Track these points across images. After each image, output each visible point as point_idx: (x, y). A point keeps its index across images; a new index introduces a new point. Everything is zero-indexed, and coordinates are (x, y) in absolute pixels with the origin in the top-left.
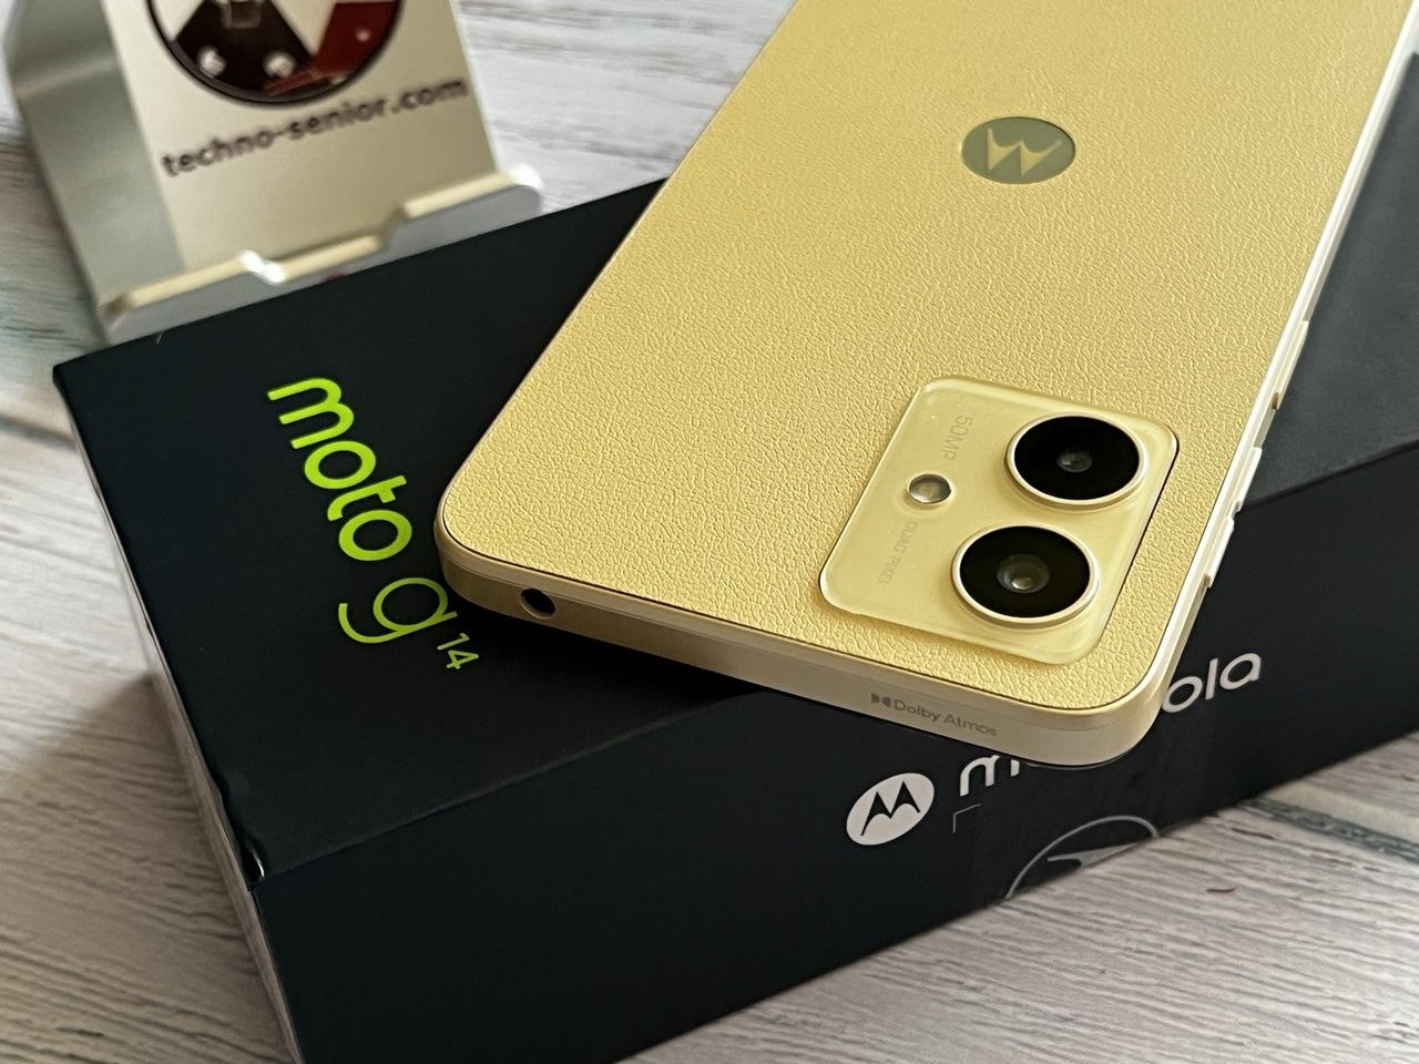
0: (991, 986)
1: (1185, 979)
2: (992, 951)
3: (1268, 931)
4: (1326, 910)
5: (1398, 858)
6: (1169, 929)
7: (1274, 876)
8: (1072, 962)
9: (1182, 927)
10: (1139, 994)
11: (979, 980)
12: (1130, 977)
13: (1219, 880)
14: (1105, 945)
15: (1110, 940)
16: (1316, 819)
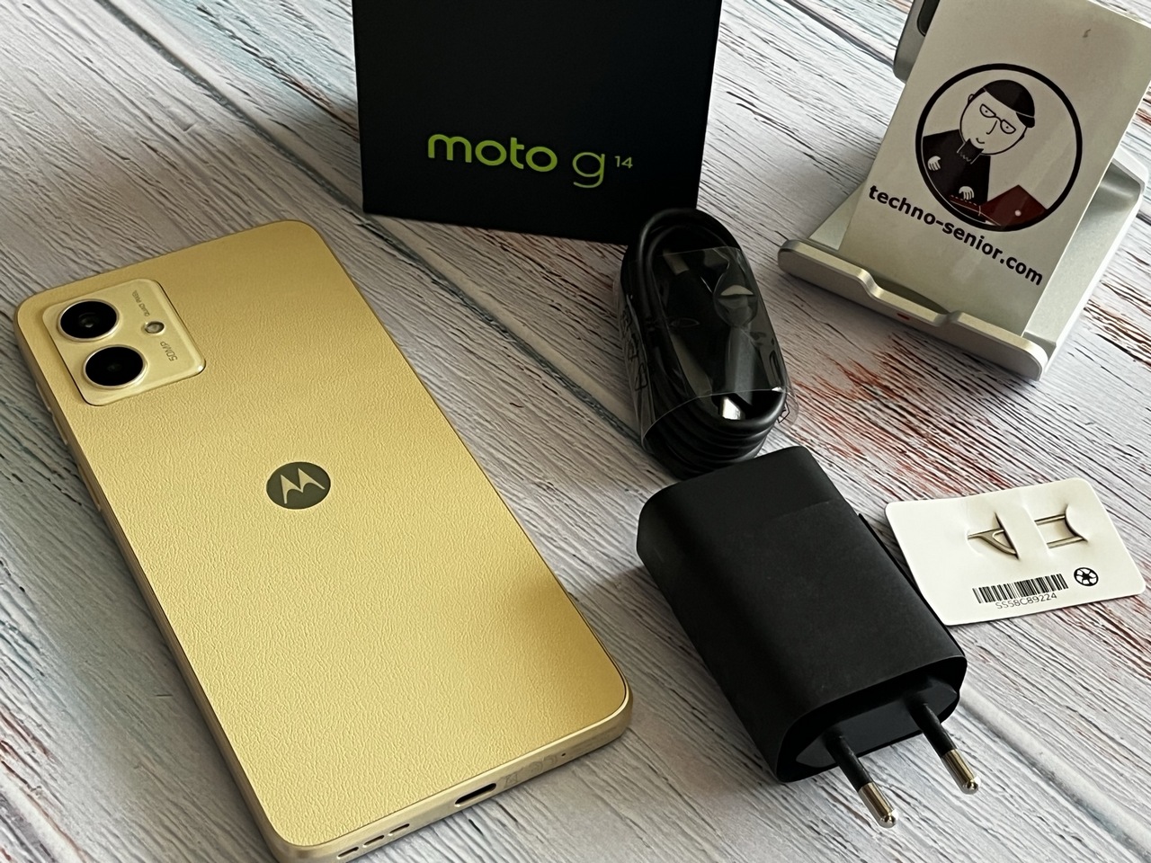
3: (524, 429)
4: (557, 430)
5: (607, 423)
6: (480, 412)
7: (544, 408)
9: (488, 413)
13: (519, 401)
16: (583, 394)
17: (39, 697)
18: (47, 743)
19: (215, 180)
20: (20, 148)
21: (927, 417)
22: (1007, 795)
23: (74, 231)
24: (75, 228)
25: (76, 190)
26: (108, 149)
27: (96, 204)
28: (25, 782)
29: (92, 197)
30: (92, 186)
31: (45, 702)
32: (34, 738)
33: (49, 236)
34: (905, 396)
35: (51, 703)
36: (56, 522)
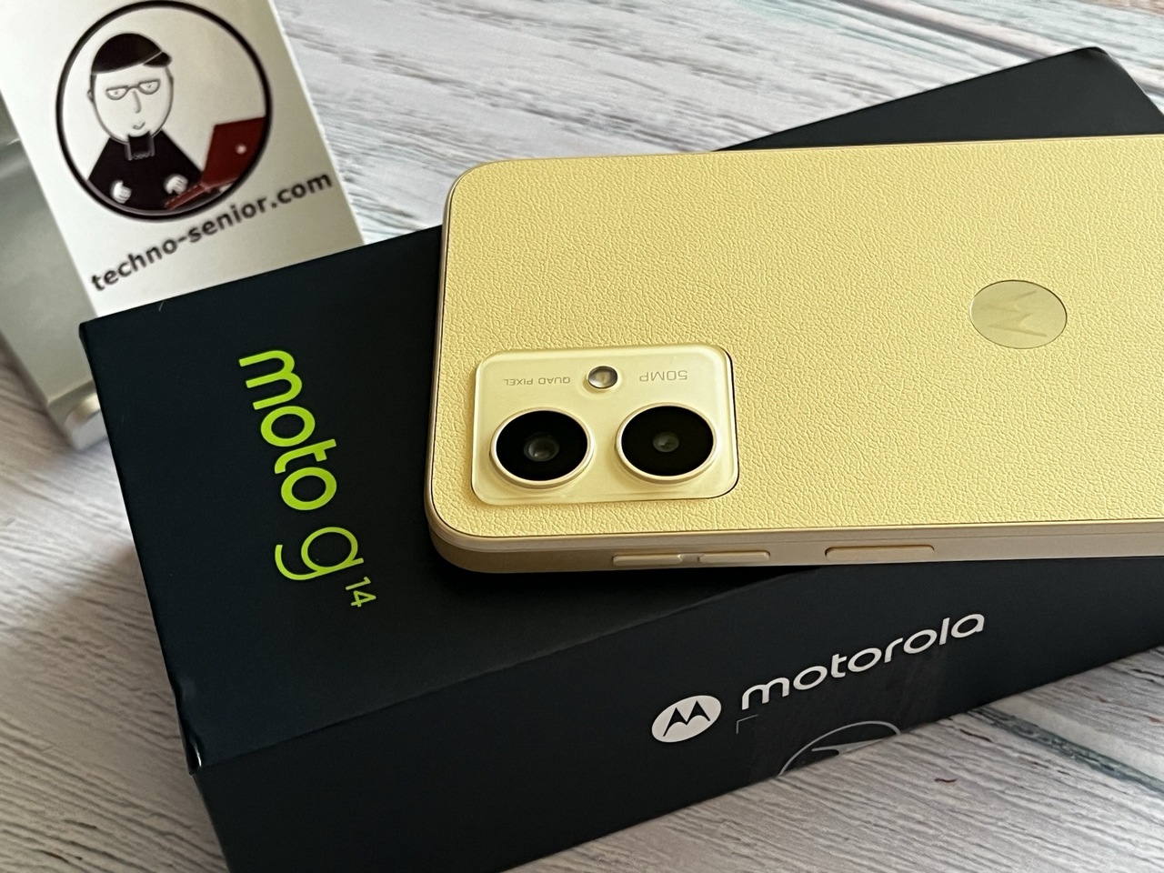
0: (760, 844)
1: (908, 850)
2: (765, 815)
3: (976, 816)
4: (1024, 803)
7: (988, 772)
8: (825, 829)
9: (911, 807)
10: (871, 859)
11: (753, 838)
12: (867, 845)
13: (945, 771)
14: (851, 817)
15: (856, 814)
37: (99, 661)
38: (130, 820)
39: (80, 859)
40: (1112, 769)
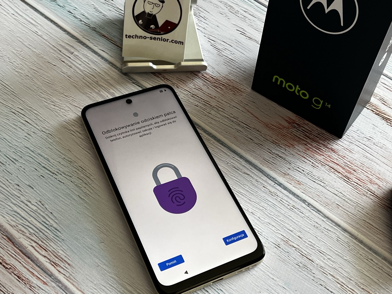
17: (64, 247)
18: (69, 262)
19: (85, 71)
20: (21, 64)
21: (311, 133)
22: (350, 249)
23: (44, 92)
24: (44, 91)
25: (41, 77)
26: (49, 63)
27: (49, 82)
28: (65, 275)
29: (47, 80)
30: (46, 76)
31: (66, 249)
32: (65, 261)
33: (36, 94)
34: (304, 126)
35: (68, 249)
36: (58, 190)
37: (32, 81)
38: (30, 110)
39: (18, 114)
40: (223, 144)
